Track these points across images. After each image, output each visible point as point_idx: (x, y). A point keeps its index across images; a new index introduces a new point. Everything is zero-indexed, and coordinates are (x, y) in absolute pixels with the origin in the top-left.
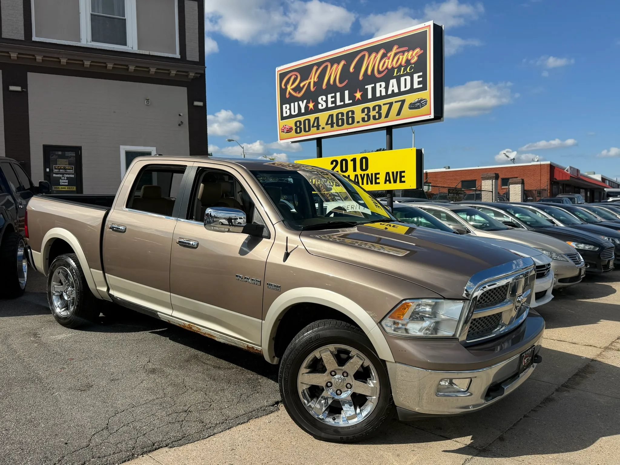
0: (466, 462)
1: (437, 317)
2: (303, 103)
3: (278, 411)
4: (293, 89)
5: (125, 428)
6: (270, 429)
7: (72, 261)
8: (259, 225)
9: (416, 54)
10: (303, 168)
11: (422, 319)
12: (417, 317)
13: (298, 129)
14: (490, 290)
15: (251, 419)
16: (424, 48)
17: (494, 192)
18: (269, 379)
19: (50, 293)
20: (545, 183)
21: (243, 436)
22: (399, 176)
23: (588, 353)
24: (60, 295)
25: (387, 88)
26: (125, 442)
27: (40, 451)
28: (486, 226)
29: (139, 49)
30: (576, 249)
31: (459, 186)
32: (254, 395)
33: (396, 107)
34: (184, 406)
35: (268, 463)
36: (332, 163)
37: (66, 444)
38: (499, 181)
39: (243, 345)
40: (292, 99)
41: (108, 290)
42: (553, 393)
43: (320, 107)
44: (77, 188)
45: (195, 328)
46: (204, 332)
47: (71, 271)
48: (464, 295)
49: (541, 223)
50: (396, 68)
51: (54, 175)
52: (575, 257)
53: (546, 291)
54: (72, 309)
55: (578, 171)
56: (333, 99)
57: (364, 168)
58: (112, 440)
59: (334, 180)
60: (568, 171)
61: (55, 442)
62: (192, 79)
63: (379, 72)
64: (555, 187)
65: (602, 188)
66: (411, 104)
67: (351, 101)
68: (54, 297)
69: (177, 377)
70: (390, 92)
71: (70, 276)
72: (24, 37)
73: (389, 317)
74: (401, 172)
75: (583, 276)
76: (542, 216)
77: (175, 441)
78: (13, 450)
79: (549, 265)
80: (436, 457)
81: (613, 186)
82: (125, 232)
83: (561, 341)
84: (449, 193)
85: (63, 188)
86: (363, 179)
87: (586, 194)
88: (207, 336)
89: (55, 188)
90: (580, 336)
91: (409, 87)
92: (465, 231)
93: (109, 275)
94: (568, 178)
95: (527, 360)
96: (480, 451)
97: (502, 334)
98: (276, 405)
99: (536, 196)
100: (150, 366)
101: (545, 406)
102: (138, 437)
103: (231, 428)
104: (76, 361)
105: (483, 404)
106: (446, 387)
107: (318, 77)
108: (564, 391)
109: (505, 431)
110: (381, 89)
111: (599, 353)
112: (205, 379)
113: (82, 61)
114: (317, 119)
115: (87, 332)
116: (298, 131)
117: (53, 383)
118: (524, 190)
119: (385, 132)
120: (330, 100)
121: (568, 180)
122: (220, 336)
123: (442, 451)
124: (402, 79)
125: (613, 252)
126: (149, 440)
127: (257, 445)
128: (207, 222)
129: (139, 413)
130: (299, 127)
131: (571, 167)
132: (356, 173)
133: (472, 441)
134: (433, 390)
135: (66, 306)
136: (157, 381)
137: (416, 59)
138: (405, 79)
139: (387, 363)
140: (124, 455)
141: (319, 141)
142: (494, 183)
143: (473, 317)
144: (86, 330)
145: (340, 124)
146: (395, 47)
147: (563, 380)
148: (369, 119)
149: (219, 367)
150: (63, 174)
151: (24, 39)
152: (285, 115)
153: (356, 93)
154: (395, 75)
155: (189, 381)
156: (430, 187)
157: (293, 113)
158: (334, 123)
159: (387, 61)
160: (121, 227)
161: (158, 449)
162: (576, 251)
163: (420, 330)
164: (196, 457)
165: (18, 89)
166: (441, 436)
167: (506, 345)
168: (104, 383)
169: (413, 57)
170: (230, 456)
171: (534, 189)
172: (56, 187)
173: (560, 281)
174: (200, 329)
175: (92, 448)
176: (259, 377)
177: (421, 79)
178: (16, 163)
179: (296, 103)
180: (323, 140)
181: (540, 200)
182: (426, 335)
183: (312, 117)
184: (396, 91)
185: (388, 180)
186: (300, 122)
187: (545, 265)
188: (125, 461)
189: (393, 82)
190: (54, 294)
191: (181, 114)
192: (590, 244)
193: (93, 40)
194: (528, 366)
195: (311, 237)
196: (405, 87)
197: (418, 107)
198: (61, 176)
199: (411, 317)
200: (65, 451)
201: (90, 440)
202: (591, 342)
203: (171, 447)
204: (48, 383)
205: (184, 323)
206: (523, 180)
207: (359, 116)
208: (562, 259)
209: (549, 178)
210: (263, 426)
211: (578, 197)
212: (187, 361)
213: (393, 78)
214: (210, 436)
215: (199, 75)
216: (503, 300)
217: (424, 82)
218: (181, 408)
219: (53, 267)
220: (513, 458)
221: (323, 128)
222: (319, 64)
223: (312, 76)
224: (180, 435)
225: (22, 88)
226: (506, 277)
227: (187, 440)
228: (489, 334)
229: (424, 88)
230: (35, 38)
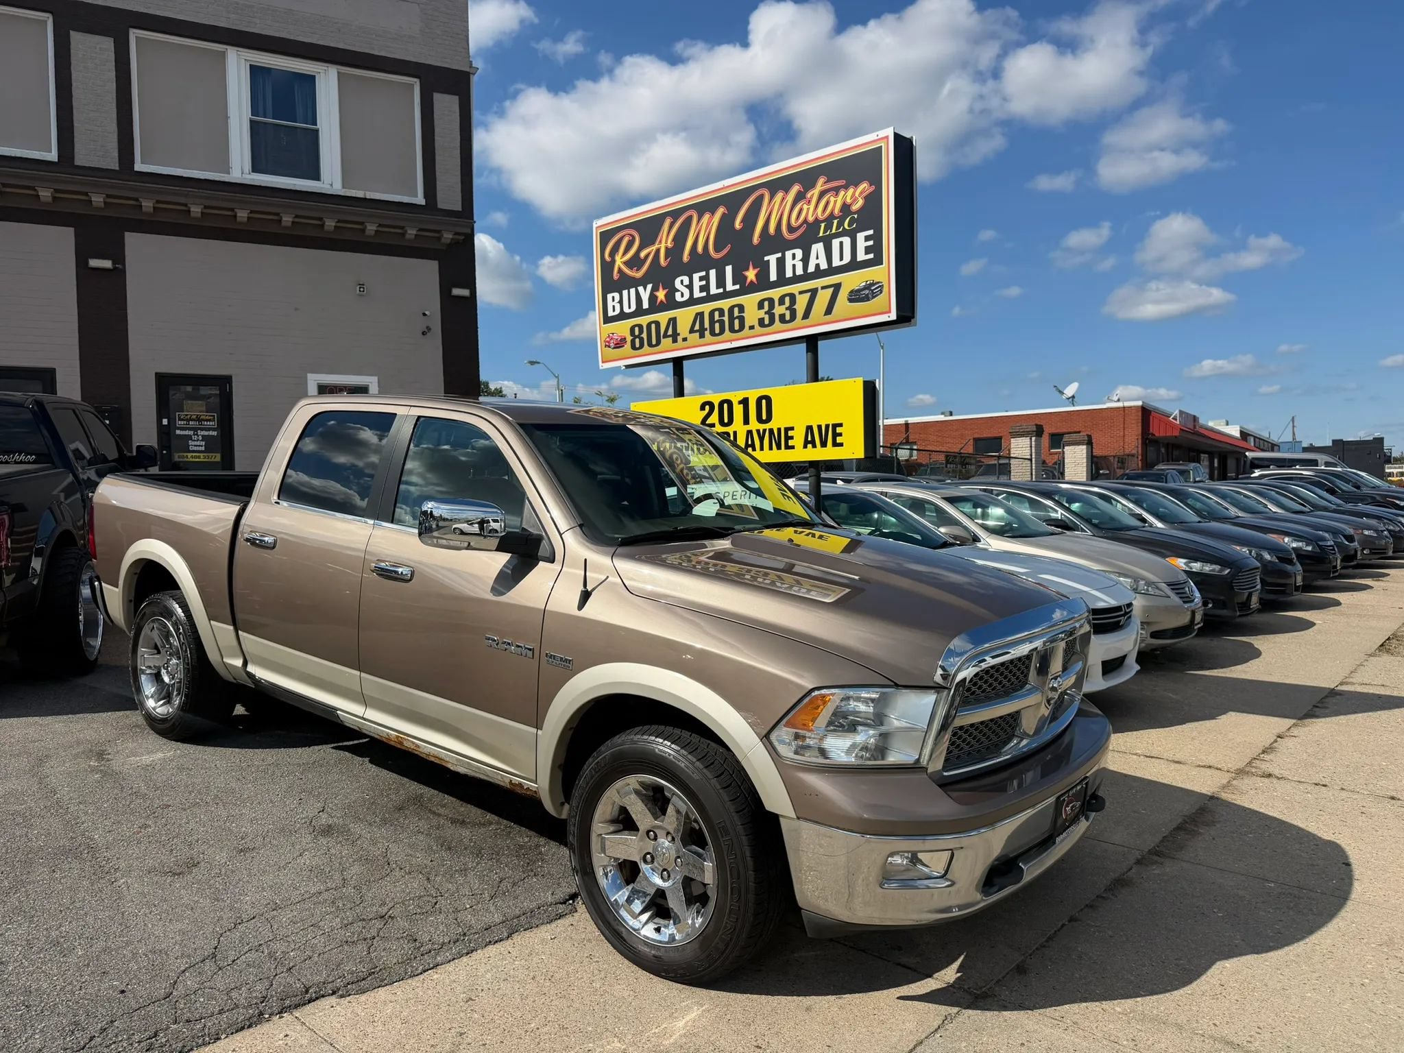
0: (946, 1022)
1: (885, 723)
2: (645, 289)
3: (575, 914)
4: (626, 263)
5: (252, 956)
6: (551, 955)
7: (177, 606)
8: (531, 534)
9: (861, 193)
10: (643, 420)
11: (852, 728)
12: (844, 723)
13: (637, 340)
14: (992, 667)
15: (517, 931)
16: (877, 181)
17: (1033, 460)
18: (562, 846)
19: (135, 669)
20: (1132, 442)
21: (495, 970)
22: (830, 434)
23: (1204, 784)
24: (155, 674)
25: (805, 260)
26: (248, 986)
27: (64, 1010)
28: (1012, 529)
29: (344, 187)
30: (1185, 571)
31: (970, 449)
32: (526, 880)
33: (823, 297)
34: (380, 906)
35: (538, 1029)
36: (702, 408)
37: (123, 992)
38: (1045, 440)
39: (503, 780)
40: (624, 283)
41: (245, 663)
42: (1131, 869)
43: (678, 297)
44: (222, 457)
45: (408, 745)
46: (425, 751)
47: (175, 625)
48: (938, 678)
49: (1119, 522)
50: (822, 222)
51: (178, 432)
52: (1183, 588)
53: (1124, 657)
54: (177, 701)
55: (1195, 419)
56: (704, 283)
57: (764, 417)
58: (220, 982)
59: (702, 445)
60: (1176, 420)
61: (99, 990)
62: (449, 245)
63: (791, 229)
64: (1151, 448)
65: (1242, 451)
66: (852, 292)
67: (737, 287)
68: (143, 678)
69: (375, 844)
70: (811, 269)
71: (173, 637)
72: (117, 165)
73: (785, 726)
74: (835, 426)
75: (1199, 626)
76: (1123, 507)
77: (352, 983)
78: (8, 1007)
79: (1130, 605)
80: (885, 1012)
81: (1262, 447)
82: (274, 547)
83: (1152, 757)
84: (948, 462)
85: (195, 457)
86: (762, 439)
87: (1211, 463)
88: (432, 759)
89: (179, 457)
90: (1190, 746)
91: (847, 258)
92: (969, 540)
93: (245, 634)
94: (1176, 433)
95: (1072, 807)
96: (977, 997)
97: (1025, 752)
98: (571, 902)
99: (1116, 466)
100: (324, 819)
101: (1112, 897)
102: (276, 975)
103: (472, 951)
104: (173, 811)
105: (978, 903)
106: (903, 868)
107: (673, 240)
108: (1152, 864)
109: (1030, 952)
110: (794, 262)
111: (1225, 781)
112: (430, 848)
113: (232, 210)
114: (673, 321)
115: (207, 748)
116: (637, 345)
117: (117, 859)
118: (1093, 457)
119: (803, 346)
120: (697, 284)
121: (1176, 437)
122: (457, 760)
123: (898, 998)
124: (835, 243)
125: (1258, 577)
126: (299, 980)
127: (521, 990)
128: (423, 528)
129: (286, 922)
130: (638, 337)
131: (1181, 412)
132: (748, 427)
133: (959, 975)
134: (875, 874)
135: (165, 695)
136: (333, 851)
137: (860, 203)
138: (841, 243)
139: (781, 820)
140: (241, 1015)
141: (678, 363)
142: (1033, 443)
143: (958, 722)
144: (204, 745)
145: (717, 331)
146: (821, 180)
147: (1151, 841)
148: (772, 322)
149: (464, 821)
150: (195, 430)
151: (117, 169)
152: (611, 313)
153: (747, 269)
154: (821, 234)
155: (398, 853)
156: (915, 452)
157: (626, 310)
158: (706, 329)
159: (805, 207)
160: (266, 539)
161: (314, 1001)
162: (1184, 577)
163: (849, 751)
164: (390, 1017)
165: (107, 264)
166: (899, 964)
167: (1029, 777)
168: (221, 857)
169: (855, 200)
170: (462, 1015)
171: (1112, 454)
172: (181, 454)
173: (1154, 635)
174: (418, 746)
175: (177, 1001)
176: (542, 840)
177: (871, 243)
178: (88, 409)
179: (633, 291)
180: (685, 363)
181: (1122, 477)
182: (860, 762)
183: (663, 317)
184: (824, 266)
185: (809, 442)
186: (640, 327)
187: (1120, 607)
188: (242, 1029)
189: (818, 248)
190: (143, 672)
191: (427, 313)
192: (1212, 562)
193: (256, 168)
194: (1074, 820)
195: (636, 560)
196: (841, 259)
197: (867, 299)
198: (191, 433)
199: (830, 723)
200: (118, 1008)
201: (175, 982)
202: (1211, 760)
203: (342, 996)
204: (109, 859)
205: (388, 734)
206: (1089, 437)
207: (752, 315)
208: (1158, 593)
209: (1140, 432)
210: (539, 948)
211: (1195, 469)
212: (400, 809)
213: (817, 241)
214: (428, 970)
215: (463, 237)
216: (1022, 687)
217: (876, 249)
218: (374, 909)
219: (142, 619)
220: (1042, 1011)
221: (685, 339)
222: (675, 214)
223: (662, 237)
224: (364, 970)
225: (114, 263)
226: (1030, 639)
227: (378, 980)
228: (995, 755)
229: (877, 261)
230: (139, 167)
